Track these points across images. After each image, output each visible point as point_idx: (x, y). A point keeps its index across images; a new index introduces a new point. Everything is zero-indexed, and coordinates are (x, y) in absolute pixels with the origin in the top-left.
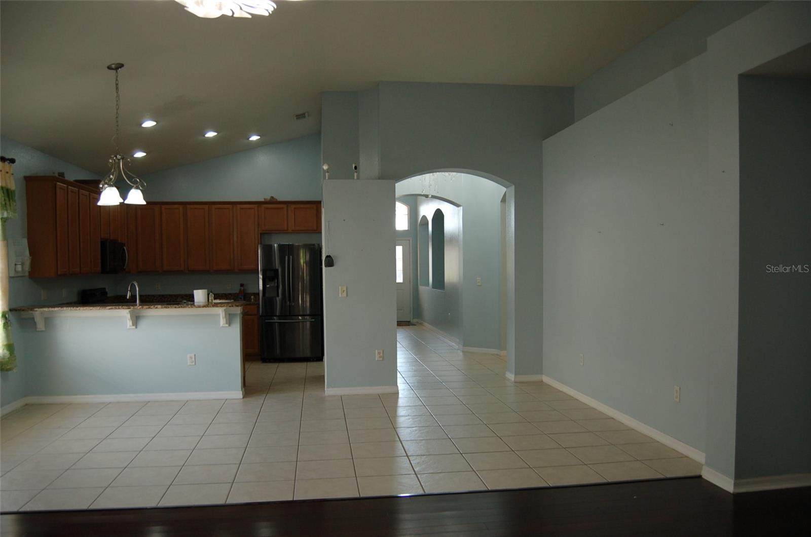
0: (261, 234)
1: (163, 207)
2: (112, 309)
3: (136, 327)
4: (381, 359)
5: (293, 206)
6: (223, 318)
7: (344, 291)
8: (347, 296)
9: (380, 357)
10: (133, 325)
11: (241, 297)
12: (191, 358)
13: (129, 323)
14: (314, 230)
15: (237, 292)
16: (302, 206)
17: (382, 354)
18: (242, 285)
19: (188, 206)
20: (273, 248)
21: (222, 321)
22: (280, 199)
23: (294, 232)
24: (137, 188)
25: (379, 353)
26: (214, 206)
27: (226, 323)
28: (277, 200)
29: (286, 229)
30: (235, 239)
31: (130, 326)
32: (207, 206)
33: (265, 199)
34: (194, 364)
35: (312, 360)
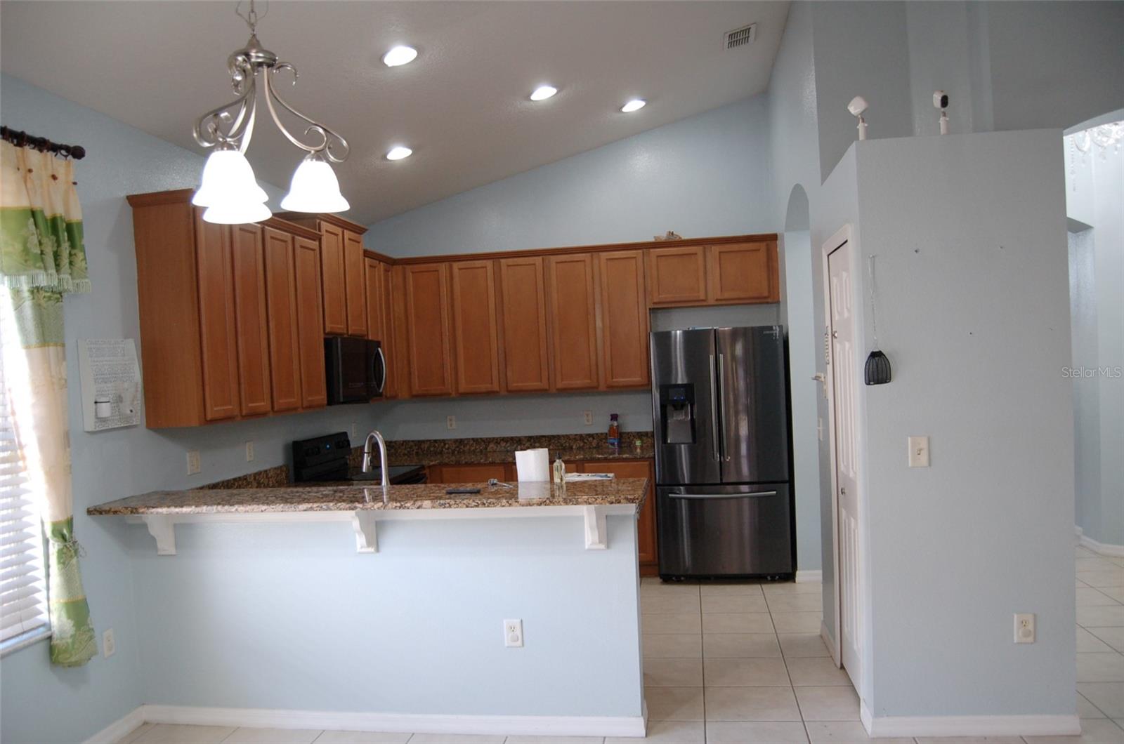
0: (650, 309)
1: (456, 266)
2: (311, 509)
3: (378, 550)
4: (1030, 639)
5: (716, 249)
6: (591, 528)
7: (920, 450)
8: (930, 465)
9: (1026, 634)
10: (369, 544)
11: (611, 441)
12: (512, 628)
13: (361, 540)
14: (765, 298)
15: (605, 430)
16: (735, 247)
17: (1030, 627)
18: (614, 417)
19: (503, 261)
20: (673, 338)
21: (590, 537)
22: (685, 236)
23: (722, 303)
24: (320, 156)
25: (1023, 623)
26: (554, 259)
27: (600, 542)
28: (680, 238)
29: (702, 297)
30: (599, 324)
31: (362, 547)
32: (540, 258)
33: (655, 237)
34: (519, 643)
35: (769, 578)
